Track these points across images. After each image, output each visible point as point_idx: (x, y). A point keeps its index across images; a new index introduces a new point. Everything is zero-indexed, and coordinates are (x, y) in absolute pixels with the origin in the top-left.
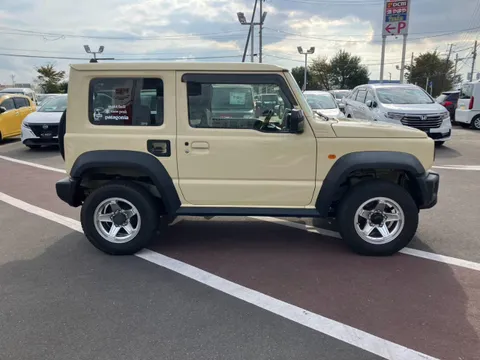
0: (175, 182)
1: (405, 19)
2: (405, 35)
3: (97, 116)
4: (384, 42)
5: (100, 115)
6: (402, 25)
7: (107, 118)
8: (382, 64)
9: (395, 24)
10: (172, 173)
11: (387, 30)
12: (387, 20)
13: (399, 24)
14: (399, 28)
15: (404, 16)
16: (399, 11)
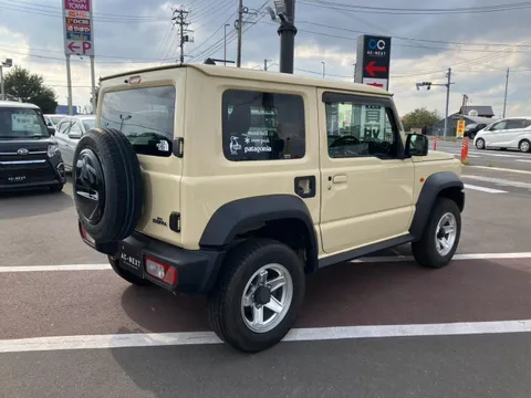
0: (317, 228)
1: (89, 38)
2: (92, 57)
3: (235, 147)
4: (68, 61)
5: (238, 146)
6: (87, 46)
7: (247, 150)
8: (70, 87)
9: (79, 43)
10: (314, 217)
11: (70, 48)
12: (68, 36)
13: (84, 43)
14: (85, 48)
15: (88, 36)
16: (82, 29)
